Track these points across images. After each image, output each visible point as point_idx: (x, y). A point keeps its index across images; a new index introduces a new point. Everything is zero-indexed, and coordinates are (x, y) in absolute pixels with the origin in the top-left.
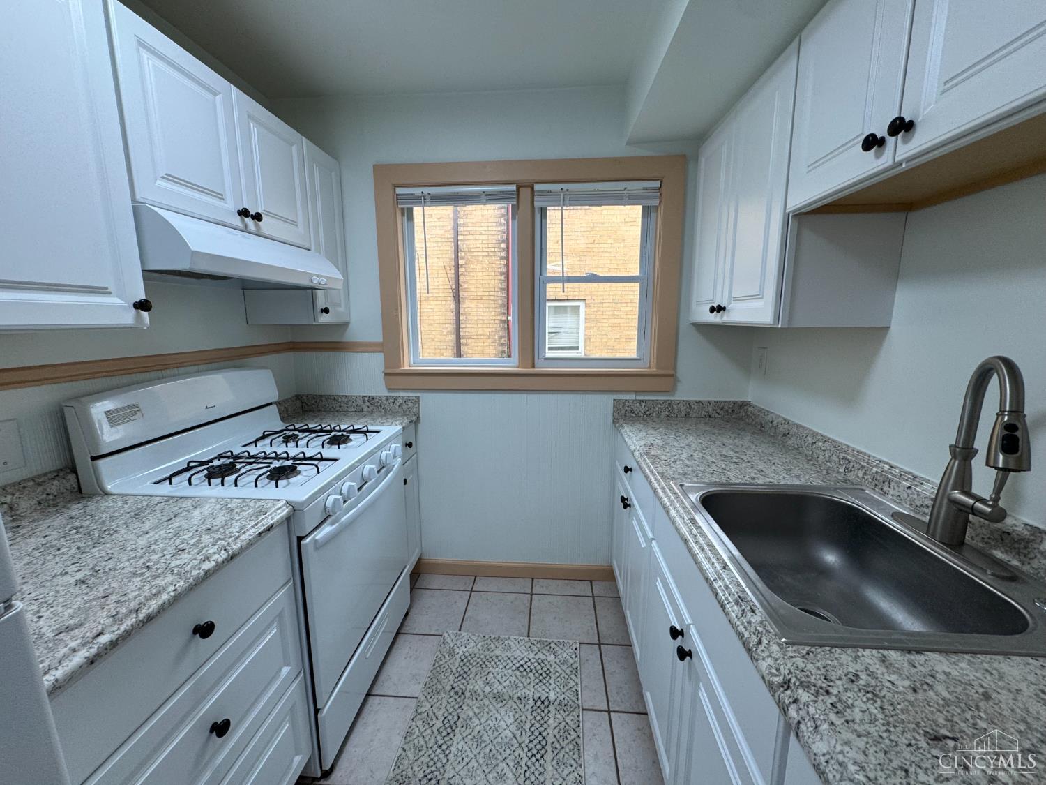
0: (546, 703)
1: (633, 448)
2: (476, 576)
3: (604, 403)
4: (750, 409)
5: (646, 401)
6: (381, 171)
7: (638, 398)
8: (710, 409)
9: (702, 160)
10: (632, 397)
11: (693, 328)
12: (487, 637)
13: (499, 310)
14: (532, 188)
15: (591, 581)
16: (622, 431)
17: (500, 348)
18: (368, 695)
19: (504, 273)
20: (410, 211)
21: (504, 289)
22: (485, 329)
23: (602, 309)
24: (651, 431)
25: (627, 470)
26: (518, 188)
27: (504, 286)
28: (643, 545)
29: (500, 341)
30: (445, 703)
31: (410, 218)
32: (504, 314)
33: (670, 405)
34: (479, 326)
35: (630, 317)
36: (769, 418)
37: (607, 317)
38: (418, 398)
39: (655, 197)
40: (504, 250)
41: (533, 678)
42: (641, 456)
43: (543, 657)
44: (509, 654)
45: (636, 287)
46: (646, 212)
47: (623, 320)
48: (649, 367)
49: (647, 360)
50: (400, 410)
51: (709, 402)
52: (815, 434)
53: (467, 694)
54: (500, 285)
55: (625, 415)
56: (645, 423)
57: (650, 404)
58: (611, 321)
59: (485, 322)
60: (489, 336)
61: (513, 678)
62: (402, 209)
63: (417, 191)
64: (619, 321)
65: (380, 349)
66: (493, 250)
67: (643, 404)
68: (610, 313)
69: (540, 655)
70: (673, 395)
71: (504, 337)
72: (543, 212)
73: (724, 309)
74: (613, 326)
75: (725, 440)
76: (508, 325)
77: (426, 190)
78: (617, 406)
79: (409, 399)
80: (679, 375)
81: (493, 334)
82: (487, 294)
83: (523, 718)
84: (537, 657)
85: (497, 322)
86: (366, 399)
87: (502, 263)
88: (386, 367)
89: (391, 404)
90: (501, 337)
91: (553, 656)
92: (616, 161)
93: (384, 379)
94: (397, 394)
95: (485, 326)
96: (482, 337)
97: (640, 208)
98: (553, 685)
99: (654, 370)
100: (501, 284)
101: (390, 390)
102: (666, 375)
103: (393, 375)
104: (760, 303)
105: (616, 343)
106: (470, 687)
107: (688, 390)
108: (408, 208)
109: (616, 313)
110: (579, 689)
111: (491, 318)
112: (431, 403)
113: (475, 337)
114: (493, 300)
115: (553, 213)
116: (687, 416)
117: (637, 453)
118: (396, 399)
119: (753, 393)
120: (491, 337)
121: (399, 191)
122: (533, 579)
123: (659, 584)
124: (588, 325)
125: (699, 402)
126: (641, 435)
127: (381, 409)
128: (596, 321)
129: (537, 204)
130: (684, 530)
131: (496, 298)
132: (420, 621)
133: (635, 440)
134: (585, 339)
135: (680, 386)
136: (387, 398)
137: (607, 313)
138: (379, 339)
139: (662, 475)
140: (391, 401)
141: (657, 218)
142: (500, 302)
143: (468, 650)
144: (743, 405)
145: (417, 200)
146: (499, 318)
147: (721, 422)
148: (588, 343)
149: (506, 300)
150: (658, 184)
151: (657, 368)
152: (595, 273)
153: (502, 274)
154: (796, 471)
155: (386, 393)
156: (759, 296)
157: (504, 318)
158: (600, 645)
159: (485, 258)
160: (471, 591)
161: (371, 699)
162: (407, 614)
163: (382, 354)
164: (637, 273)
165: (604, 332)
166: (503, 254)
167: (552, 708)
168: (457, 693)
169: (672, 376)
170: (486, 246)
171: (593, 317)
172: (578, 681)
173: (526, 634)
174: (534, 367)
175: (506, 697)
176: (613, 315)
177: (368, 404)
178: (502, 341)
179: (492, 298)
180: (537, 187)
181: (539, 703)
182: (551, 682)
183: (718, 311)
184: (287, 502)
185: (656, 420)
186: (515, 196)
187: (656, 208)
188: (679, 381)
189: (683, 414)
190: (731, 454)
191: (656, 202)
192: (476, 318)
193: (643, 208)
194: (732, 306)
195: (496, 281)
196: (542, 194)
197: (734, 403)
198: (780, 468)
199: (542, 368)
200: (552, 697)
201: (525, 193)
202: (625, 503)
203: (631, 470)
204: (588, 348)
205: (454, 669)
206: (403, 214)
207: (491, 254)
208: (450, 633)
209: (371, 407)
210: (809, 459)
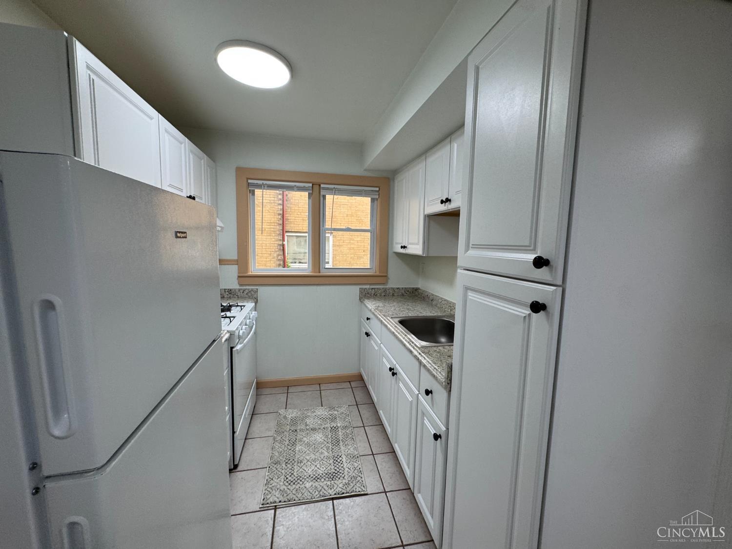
0: (337, 428)
1: (370, 308)
2: (288, 387)
3: (355, 290)
4: (420, 291)
5: (374, 289)
6: (239, 170)
7: (371, 287)
8: (403, 292)
9: (396, 182)
10: (368, 287)
11: (394, 254)
12: (302, 409)
13: (277, 238)
14: (320, 185)
15: (350, 382)
16: (365, 302)
17: (278, 263)
18: (246, 439)
19: (280, 214)
20: (253, 191)
21: (281, 225)
22: (267, 250)
23: (343, 239)
24: (378, 301)
25: (368, 319)
26: (313, 185)
27: (281, 222)
28: (376, 348)
29: (277, 257)
30: (288, 435)
31: (253, 194)
32: (280, 240)
33: (385, 290)
34: (264, 247)
35: (360, 244)
36: (426, 294)
37: (346, 244)
38: (257, 289)
39: (376, 195)
40: (280, 200)
41: (328, 421)
42: (375, 310)
43: (331, 413)
44: (315, 414)
45: (369, 234)
46: (373, 200)
47: (356, 246)
48: (376, 272)
49: (374, 269)
50: (247, 296)
51: (403, 288)
52: (442, 298)
53: (298, 431)
54: (278, 222)
55: (365, 295)
56: (375, 299)
57: (376, 290)
58: (349, 246)
59: (268, 245)
60: (270, 254)
61: (319, 422)
62: (250, 190)
63: (260, 182)
64: (352, 246)
65: (236, 263)
66: (273, 199)
67: (373, 290)
68: (348, 241)
69: (330, 412)
70: (386, 285)
71: (280, 255)
72: (324, 197)
73: (406, 247)
74: (350, 249)
75: (409, 304)
76: (283, 247)
77: (265, 182)
78: (361, 291)
79: (252, 290)
80: (389, 276)
81: (273, 253)
82: (269, 227)
83: (327, 434)
84: (329, 413)
85: (276, 245)
86: (227, 290)
87: (280, 208)
88: (239, 273)
89: (242, 293)
90: (278, 255)
91: (336, 412)
92: (360, 177)
93: (238, 279)
94: (245, 288)
95: (267, 247)
96: (265, 255)
97: (370, 198)
98: (339, 422)
99: (378, 273)
100: (279, 220)
101: (241, 285)
102: (382, 275)
103: (243, 277)
104: (417, 247)
105: (351, 260)
106: (298, 428)
107: (393, 284)
108: (252, 190)
109: (351, 241)
110: (350, 421)
111: (272, 242)
112: (264, 292)
113: (261, 255)
114: (273, 231)
115: (329, 198)
116: (393, 295)
117: (372, 310)
118: (244, 290)
119: (421, 284)
120: (272, 255)
121: (250, 181)
122: (320, 384)
123: (384, 360)
124: (334, 248)
125: (398, 288)
126: (373, 303)
127: (235, 296)
128: (339, 246)
129: (322, 193)
130: (393, 330)
131: (275, 230)
132: (262, 408)
133: (371, 305)
134: (333, 257)
135: (390, 281)
136: (239, 290)
137: (347, 241)
138: (236, 258)
139: (384, 315)
140: (241, 291)
141: (377, 204)
142: (278, 232)
143: (294, 415)
144: (417, 289)
145: (259, 186)
146: (277, 242)
147: (408, 298)
148: (334, 260)
149: (282, 232)
150: (377, 189)
151: (380, 272)
152: (350, 227)
153: (279, 214)
154: (433, 312)
155: (238, 287)
156: (418, 244)
157: (281, 243)
158: (357, 405)
159: (268, 204)
160: (287, 393)
161: (247, 441)
162: (254, 407)
163: (236, 266)
164: (369, 228)
165: (344, 253)
166: (280, 202)
167: (339, 429)
168: (293, 431)
169: (386, 276)
170: (269, 196)
171: (337, 243)
172: (350, 418)
173: (321, 405)
174: (320, 272)
175: (318, 429)
176: (350, 243)
177: (227, 293)
178: (279, 258)
179: (273, 230)
180: (322, 186)
181: (333, 428)
182: (338, 420)
183: (404, 248)
184: (228, 331)
185: (380, 297)
186: (311, 189)
187: (377, 199)
188: (389, 279)
189: (391, 294)
190: (411, 308)
191: (377, 197)
192: (261, 242)
193: (371, 199)
194: (409, 246)
195: (275, 219)
196: (324, 188)
197: (413, 288)
198: (428, 311)
199: (324, 273)
200: (339, 425)
201: (316, 188)
202: (367, 334)
203: (370, 319)
204: (334, 263)
205: (289, 423)
206: (250, 192)
207: (272, 202)
208: (282, 411)
209: (229, 295)
210: (439, 308)
